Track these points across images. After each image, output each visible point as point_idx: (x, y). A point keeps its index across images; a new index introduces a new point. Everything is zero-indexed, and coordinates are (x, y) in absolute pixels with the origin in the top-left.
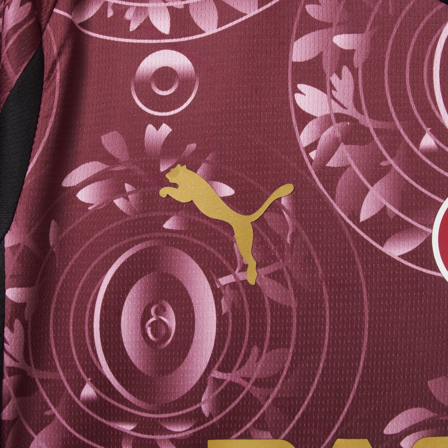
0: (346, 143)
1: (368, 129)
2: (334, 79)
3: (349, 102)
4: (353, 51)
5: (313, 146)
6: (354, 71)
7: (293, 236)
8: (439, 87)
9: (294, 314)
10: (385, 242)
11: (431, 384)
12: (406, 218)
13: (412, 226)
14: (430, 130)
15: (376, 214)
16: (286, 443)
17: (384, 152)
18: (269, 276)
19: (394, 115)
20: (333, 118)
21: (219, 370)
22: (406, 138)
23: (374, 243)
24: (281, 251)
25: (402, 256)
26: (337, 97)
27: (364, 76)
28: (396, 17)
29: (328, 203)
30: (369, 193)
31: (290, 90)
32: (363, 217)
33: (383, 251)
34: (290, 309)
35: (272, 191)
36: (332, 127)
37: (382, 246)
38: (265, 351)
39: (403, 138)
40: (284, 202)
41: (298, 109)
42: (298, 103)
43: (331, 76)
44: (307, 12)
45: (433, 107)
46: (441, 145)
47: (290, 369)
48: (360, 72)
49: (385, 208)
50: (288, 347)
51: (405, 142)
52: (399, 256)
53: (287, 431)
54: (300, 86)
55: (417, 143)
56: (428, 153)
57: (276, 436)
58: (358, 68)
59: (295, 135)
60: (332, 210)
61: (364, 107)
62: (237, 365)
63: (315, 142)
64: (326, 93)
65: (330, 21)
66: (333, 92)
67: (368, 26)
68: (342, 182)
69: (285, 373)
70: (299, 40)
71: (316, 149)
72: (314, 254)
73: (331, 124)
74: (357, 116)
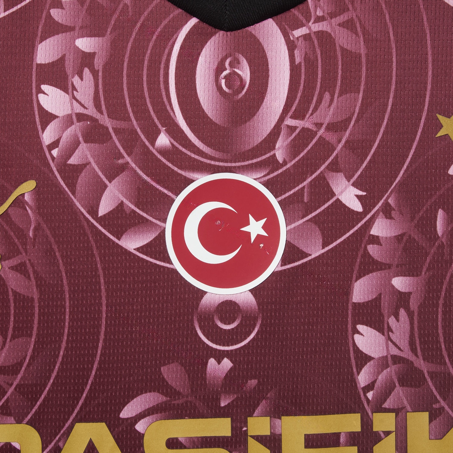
0: (86, 141)
1: (107, 128)
2: (76, 80)
3: (89, 103)
4: (94, 53)
5: (55, 145)
6: (95, 73)
7: (36, 229)
8: (174, 88)
9: (37, 305)
10: (122, 236)
11: (164, 370)
12: (141, 213)
13: (147, 220)
14: (165, 129)
15: (114, 210)
16: (29, 427)
17: (122, 151)
18: (12, 268)
19: (131, 115)
20: (74, 118)
22: (143, 137)
23: (111, 237)
24: (24, 244)
25: (138, 249)
26: (78, 98)
27: (104, 77)
28: (135, 21)
29: (68, 199)
30: (108, 189)
31: (34, 91)
32: (101, 212)
33: (120, 244)
34: (33, 299)
35: (16, 187)
36: (73, 126)
37: (119, 239)
38: (8, 340)
39: (140, 137)
40: (27, 198)
41: (41, 109)
42: (42, 103)
43: (73, 77)
44: (51, 16)
45: (168, 108)
46: (175, 143)
47: (32, 358)
48: (100, 74)
49: (122, 204)
50: (30, 336)
51: (142, 140)
52: (135, 249)
53: (29, 417)
54: (44, 87)
55: (153, 141)
56: (163, 152)
57: (19, 422)
58: (98, 71)
59: (38, 134)
60: (73, 205)
61: (104, 107)
63: (57, 140)
64: (68, 93)
65: (73, 25)
66: (75, 92)
67: (109, 30)
68: (82, 179)
69: (27, 360)
70: (44, 43)
71: (57, 147)
72: (55, 247)
73: (72, 123)
74: (97, 116)
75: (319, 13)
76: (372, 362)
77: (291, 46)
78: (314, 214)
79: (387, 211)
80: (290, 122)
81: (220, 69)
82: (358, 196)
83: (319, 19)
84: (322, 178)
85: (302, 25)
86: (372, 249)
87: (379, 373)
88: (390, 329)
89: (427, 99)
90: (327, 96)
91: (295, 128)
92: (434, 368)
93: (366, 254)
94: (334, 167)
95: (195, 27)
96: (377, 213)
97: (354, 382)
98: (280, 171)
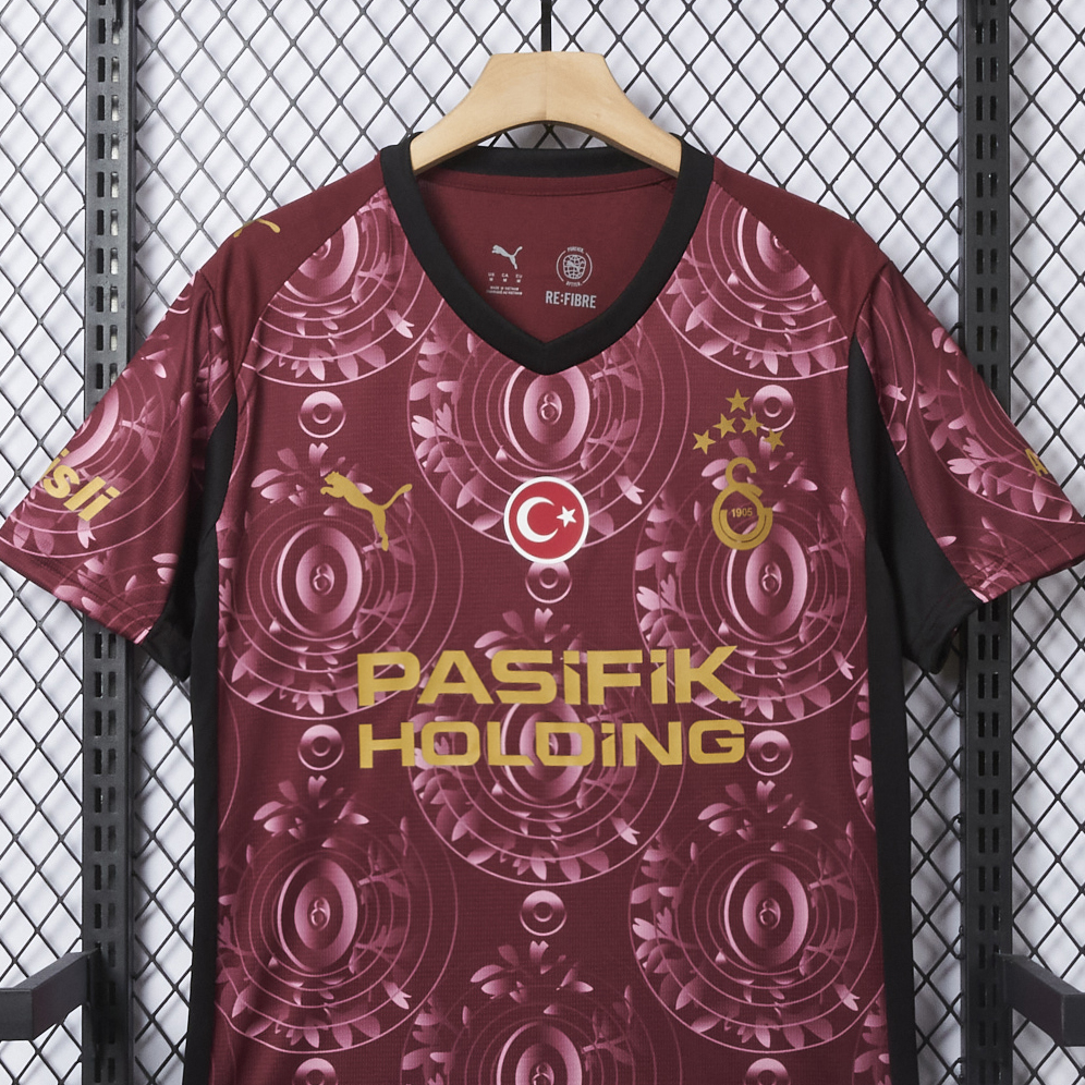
0: (447, 456)
1: (461, 446)
2: (438, 412)
3: (448, 428)
4: (451, 393)
5: (424, 458)
6: (452, 407)
7: (412, 518)
9: (414, 569)
10: (474, 522)
11: (505, 616)
12: (487, 506)
13: (491, 511)
14: (503, 447)
15: (467, 503)
16: (411, 654)
17: (473, 463)
18: (396, 545)
19: (478, 436)
20: (438, 440)
21: (365, 607)
22: (487, 452)
23: (467, 523)
24: (405, 528)
25: (485, 531)
26: (440, 425)
27: (458, 410)
28: (480, 369)
29: (435, 496)
30: (463, 490)
31: (409, 420)
32: (459, 506)
33: (473, 528)
34: (411, 566)
35: (398, 489)
36: (437, 445)
37: (472, 524)
38: (395, 595)
39: (485, 452)
40: (405, 496)
41: (414, 433)
42: (417, 431)
43: (436, 410)
44: (419, 366)
45: (504, 431)
46: (510, 457)
47: (412, 606)
48: (456, 408)
49: (473, 499)
50: (410, 590)
51: (486, 454)
52: (483, 531)
53: (410, 646)
54: (415, 417)
55: (494, 455)
56: (502, 462)
57: (403, 650)
58: (454, 405)
59: (413, 451)
60: (438, 501)
61: (459, 432)
62: (378, 601)
63: (425, 456)
64: (433, 422)
65: (435, 372)
66: (438, 421)
67: (461, 375)
68: (445, 482)
69: (409, 607)
70: (414, 385)
71: (426, 460)
72: (427, 530)
73: (436, 443)
74: (454, 438)
75: (610, 362)
76: (648, 615)
77: (591, 386)
78: (608, 506)
79: (659, 504)
80: (590, 440)
81: (541, 402)
82: (639, 493)
83: (610, 366)
84: (613, 479)
85: (598, 371)
86: (649, 532)
87: (654, 621)
88: (662, 590)
89: (687, 422)
90: (616, 421)
91: (594, 444)
92: (692, 617)
93: (645, 536)
94: (622, 472)
95: (522, 372)
96: (652, 505)
97: (637, 628)
98: (584, 475)
